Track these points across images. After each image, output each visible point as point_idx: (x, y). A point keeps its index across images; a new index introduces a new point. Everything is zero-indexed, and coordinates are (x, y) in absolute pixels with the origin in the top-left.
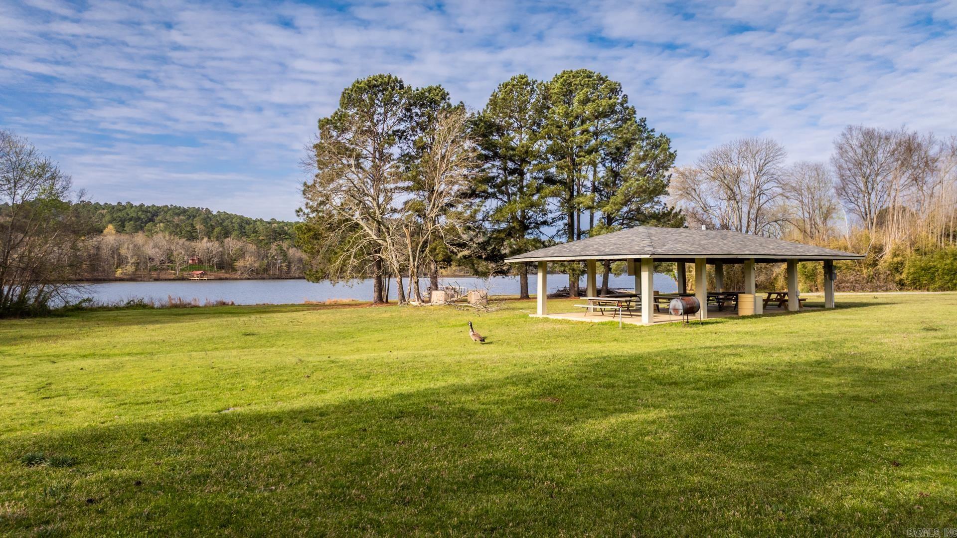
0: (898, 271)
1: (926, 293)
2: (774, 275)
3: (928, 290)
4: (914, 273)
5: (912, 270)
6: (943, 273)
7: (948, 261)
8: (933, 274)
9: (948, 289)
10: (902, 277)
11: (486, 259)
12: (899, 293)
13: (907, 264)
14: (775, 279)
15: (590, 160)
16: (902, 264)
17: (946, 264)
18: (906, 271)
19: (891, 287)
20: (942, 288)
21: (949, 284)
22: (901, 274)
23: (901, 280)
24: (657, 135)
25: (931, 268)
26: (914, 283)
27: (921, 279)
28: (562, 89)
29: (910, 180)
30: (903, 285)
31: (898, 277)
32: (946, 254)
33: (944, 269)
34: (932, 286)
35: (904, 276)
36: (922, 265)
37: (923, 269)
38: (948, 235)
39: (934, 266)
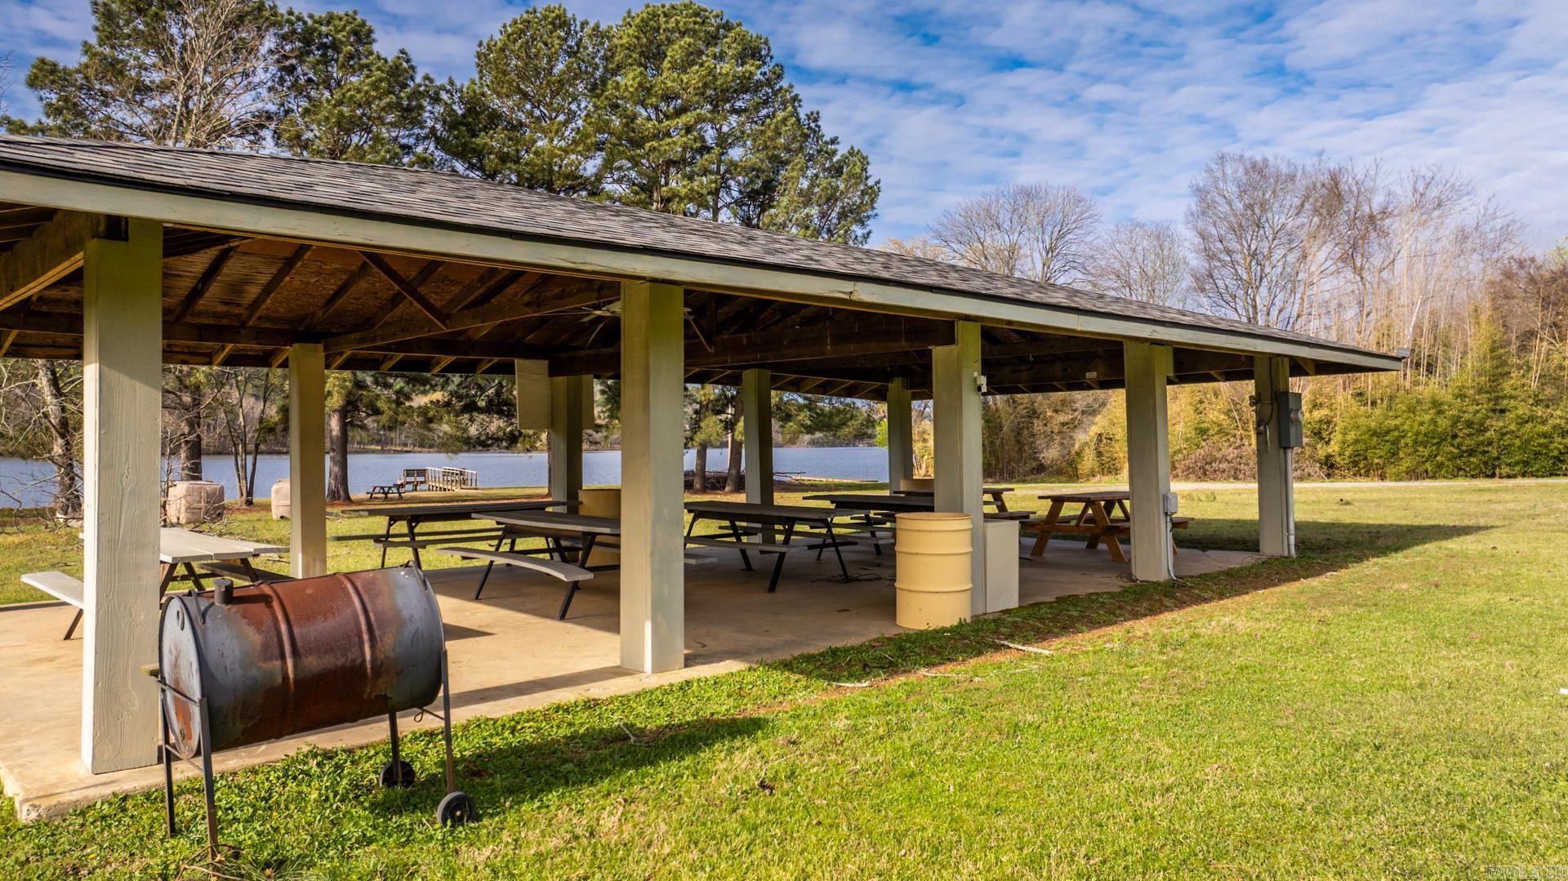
0: (1322, 439)
1: (1377, 484)
2: (1077, 447)
3: (1383, 477)
4: (1357, 441)
5: (1351, 436)
6: (1416, 442)
7: (1427, 417)
8: (1395, 442)
9: (1426, 475)
10: (1330, 450)
11: (487, 410)
12: (1328, 484)
13: (1340, 423)
14: (1078, 454)
15: (692, 190)
16: (1328, 423)
17: (1422, 424)
18: (1337, 437)
19: (1311, 471)
20: (1413, 474)
21: (1428, 466)
22: (1328, 443)
23: (1328, 457)
24: (842, 150)
25: (1388, 432)
26: (1355, 464)
27: (1369, 454)
28: (638, 38)
29: (1329, 262)
30: (1332, 466)
31: (1322, 451)
32: (1419, 402)
33: (1417, 433)
34: (1391, 470)
35: (1334, 448)
36: (1373, 424)
37: (1375, 434)
38: (1418, 365)
39: (1397, 428)
